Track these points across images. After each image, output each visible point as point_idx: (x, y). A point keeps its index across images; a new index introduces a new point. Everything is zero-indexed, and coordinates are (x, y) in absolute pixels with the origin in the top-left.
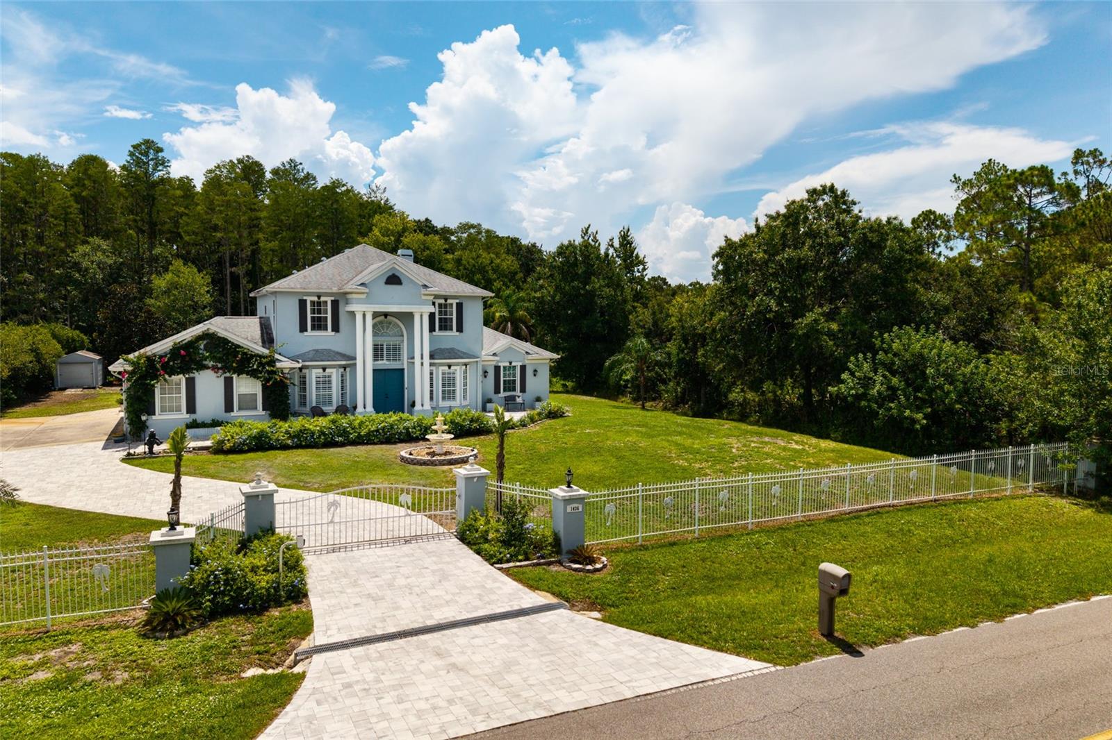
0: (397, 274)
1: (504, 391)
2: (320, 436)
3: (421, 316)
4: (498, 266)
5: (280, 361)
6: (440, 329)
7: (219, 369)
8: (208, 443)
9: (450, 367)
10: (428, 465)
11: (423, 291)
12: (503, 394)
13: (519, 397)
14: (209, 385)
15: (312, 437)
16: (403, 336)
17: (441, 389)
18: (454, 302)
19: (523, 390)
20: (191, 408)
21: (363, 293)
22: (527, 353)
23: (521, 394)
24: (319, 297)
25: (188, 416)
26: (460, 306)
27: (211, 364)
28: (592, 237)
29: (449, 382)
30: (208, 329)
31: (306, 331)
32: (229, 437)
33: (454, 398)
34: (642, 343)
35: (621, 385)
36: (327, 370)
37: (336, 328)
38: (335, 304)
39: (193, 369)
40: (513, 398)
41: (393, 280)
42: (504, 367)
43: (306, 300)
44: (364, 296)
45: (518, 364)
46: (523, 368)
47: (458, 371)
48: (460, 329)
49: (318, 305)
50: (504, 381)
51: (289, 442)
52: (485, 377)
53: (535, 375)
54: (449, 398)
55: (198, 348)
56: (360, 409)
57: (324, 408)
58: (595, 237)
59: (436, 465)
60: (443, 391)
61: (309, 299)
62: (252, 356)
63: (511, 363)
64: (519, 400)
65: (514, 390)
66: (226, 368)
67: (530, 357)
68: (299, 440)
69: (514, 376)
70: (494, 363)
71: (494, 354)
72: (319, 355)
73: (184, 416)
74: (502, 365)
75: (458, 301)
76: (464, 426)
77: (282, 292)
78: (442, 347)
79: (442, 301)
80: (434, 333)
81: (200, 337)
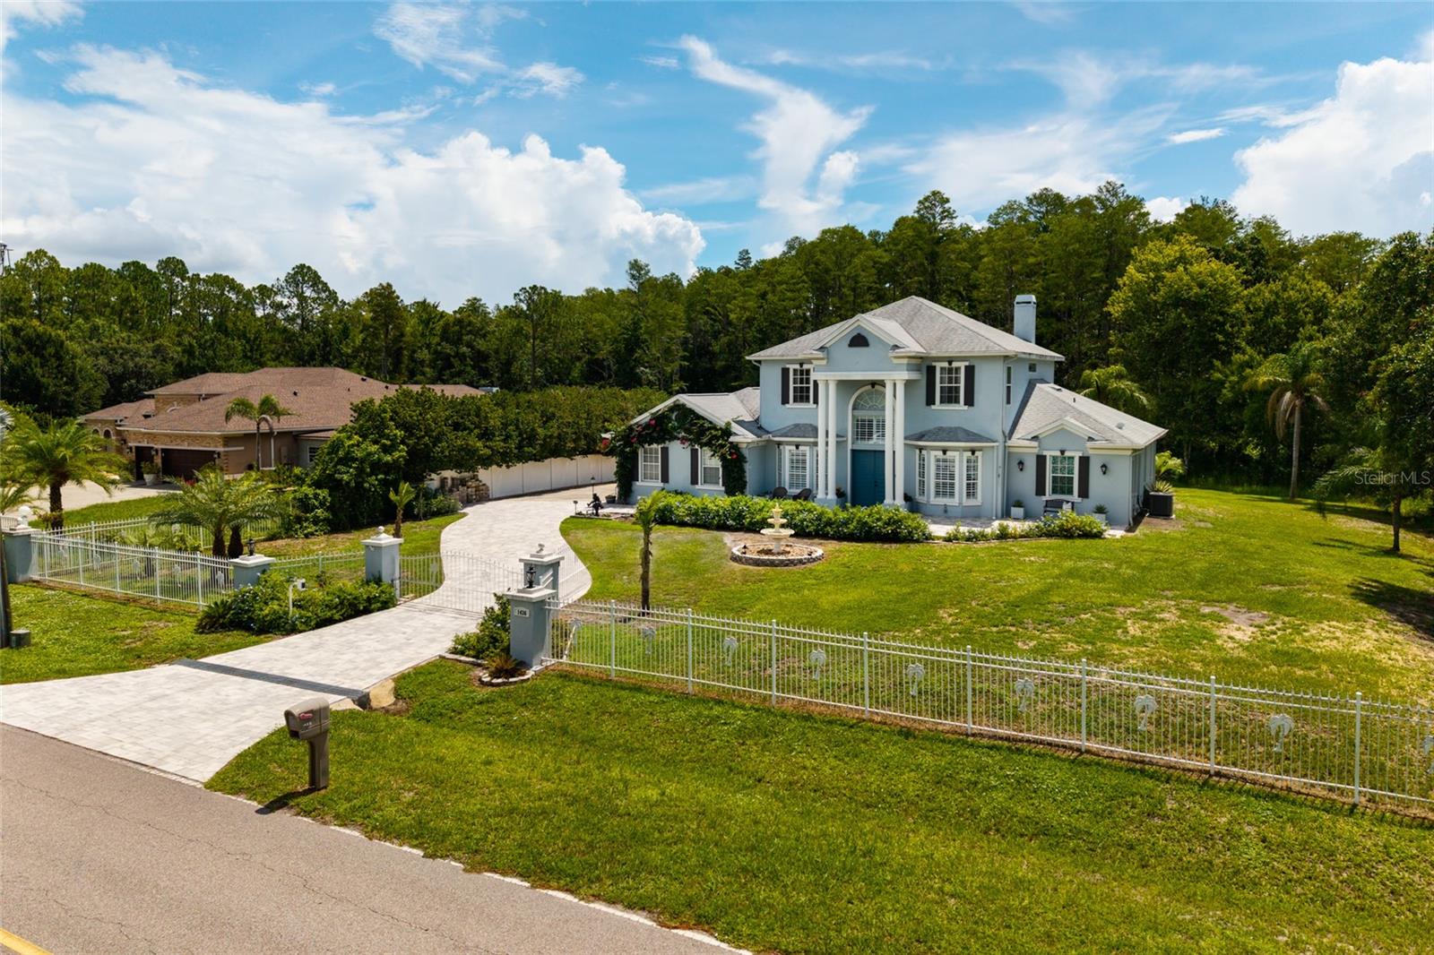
0: (864, 334)
1: (1054, 491)
6: (942, 401)
7: (686, 440)
9: (945, 452)
11: (892, 354)
12: (1047, 497)
14: (679, 453)
17: (932, 481)
18: (962, 365)
19: (1084, 493)
20: (665, 479)
21: (820, 359)
22: (1091, 439)
23: (1079, 500)
24: (801, 365)
25: (662, 484)
27: (681, 434)
29: (945, 471)
30: (679, 400)
31: (788, 403)
33: (952, 494)
36: (801, 448)
37: (815, 401)
39: (666, 439)
40: (1058, 504)
41: (859, 340)
42: (1053, 458)
43: (788, 369)
44: (824, 362)
45: (1077, 455)
46: (1085, 461)
47: (959, 461)
48: (970, 401)
49: (801, 374)
50: (1055, 479)
52: (1021, 470)
53: (1104, 473)
54: (945, 494)
55: (670, 419)
60: (937, 483)
61: (792, 367)
63: (1063, 452)
64: (1066, 507)
65: (1070, 492)
66: (692, 440)
67: (1093, 444)
69: (1071, 472)
70: (1035, 451)
71: (1035, 438)
72: (795, 429)
73: (659, 485)
74: (1048, 454)
75: (967, 364)
77: (765, 361)
78: (944, 425)
79: (946, 365)
80: (933, 407)
81: (672, 409)
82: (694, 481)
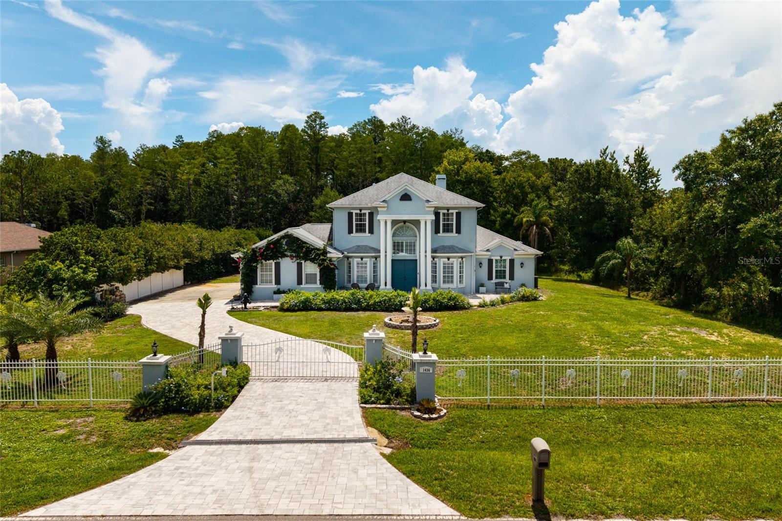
0: (408, 193)
1: (496, 278)
2: (342, 303)
3: (426, 222)
4: (533, 182)
5: (331, 253)
6: (444, 231)
7: (294, 257)
8: (277, 304)
9: (449, 259)
10: (397, 328)
11: (427, 205)
12: (494, 280)
13: (506, 283)
14: (288, 266)
15: (338, 303)
16: (416, 236)
17: (442, 275)
18: (454, 212)
19: (512, 278)
20: (278, 282)
21: (384, 207)
22: (515, 250)
23: (510, 281)
24: (361, 210)
25: (276, 286)
26: (459, 215)
27: (289, 254)
28: (609, 156)
29: (448, 269)
30: (288, 232)
31: (352, 233)
32: (288, 301)
33: (452, 282)
34: (628, 242)
35: (623, 277)
36: (364, 259)
37: (371, 231)
38: (371, 215)
39: (279, 257)
40: (502, 284)
41: (406, 197)
42: (496, 260)
43: (352, 213)
44: (385, 209)
45: (508, 258)
46: (512, 261)
47: (455, 262)
48: (458, 231)
49: (360, 216)
50: (496, 270)
51: (323, 306)
52: (481, 267)
53: (522, 267)
54: (448, 282)
55: (282, 244)
56: (382, 286)
57: (360, 285)
58: (612, 156)
59: (403, 329)
60: (444, 276)
61: (354, 212)
62: (312, 250)
63: (501, 257)
64: (506, 286)
65: (504, 277)
66: (298, 257)
67: (516, 253)
68: (329, 305)
69: (505, 267)
70: (488, 257)
71: (488, 250)
72: (359, 249)
73: (273, 286)
74: (494, 258)
75: (457, 211)
76: (443, 303)
77: (336, 208)
78: (445, 245)
79: (446, 211)
80: (439, 235)
81: (283, 237)
82: (300, 282)
